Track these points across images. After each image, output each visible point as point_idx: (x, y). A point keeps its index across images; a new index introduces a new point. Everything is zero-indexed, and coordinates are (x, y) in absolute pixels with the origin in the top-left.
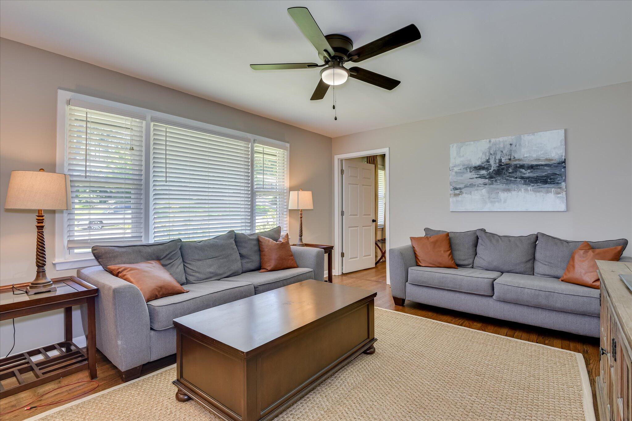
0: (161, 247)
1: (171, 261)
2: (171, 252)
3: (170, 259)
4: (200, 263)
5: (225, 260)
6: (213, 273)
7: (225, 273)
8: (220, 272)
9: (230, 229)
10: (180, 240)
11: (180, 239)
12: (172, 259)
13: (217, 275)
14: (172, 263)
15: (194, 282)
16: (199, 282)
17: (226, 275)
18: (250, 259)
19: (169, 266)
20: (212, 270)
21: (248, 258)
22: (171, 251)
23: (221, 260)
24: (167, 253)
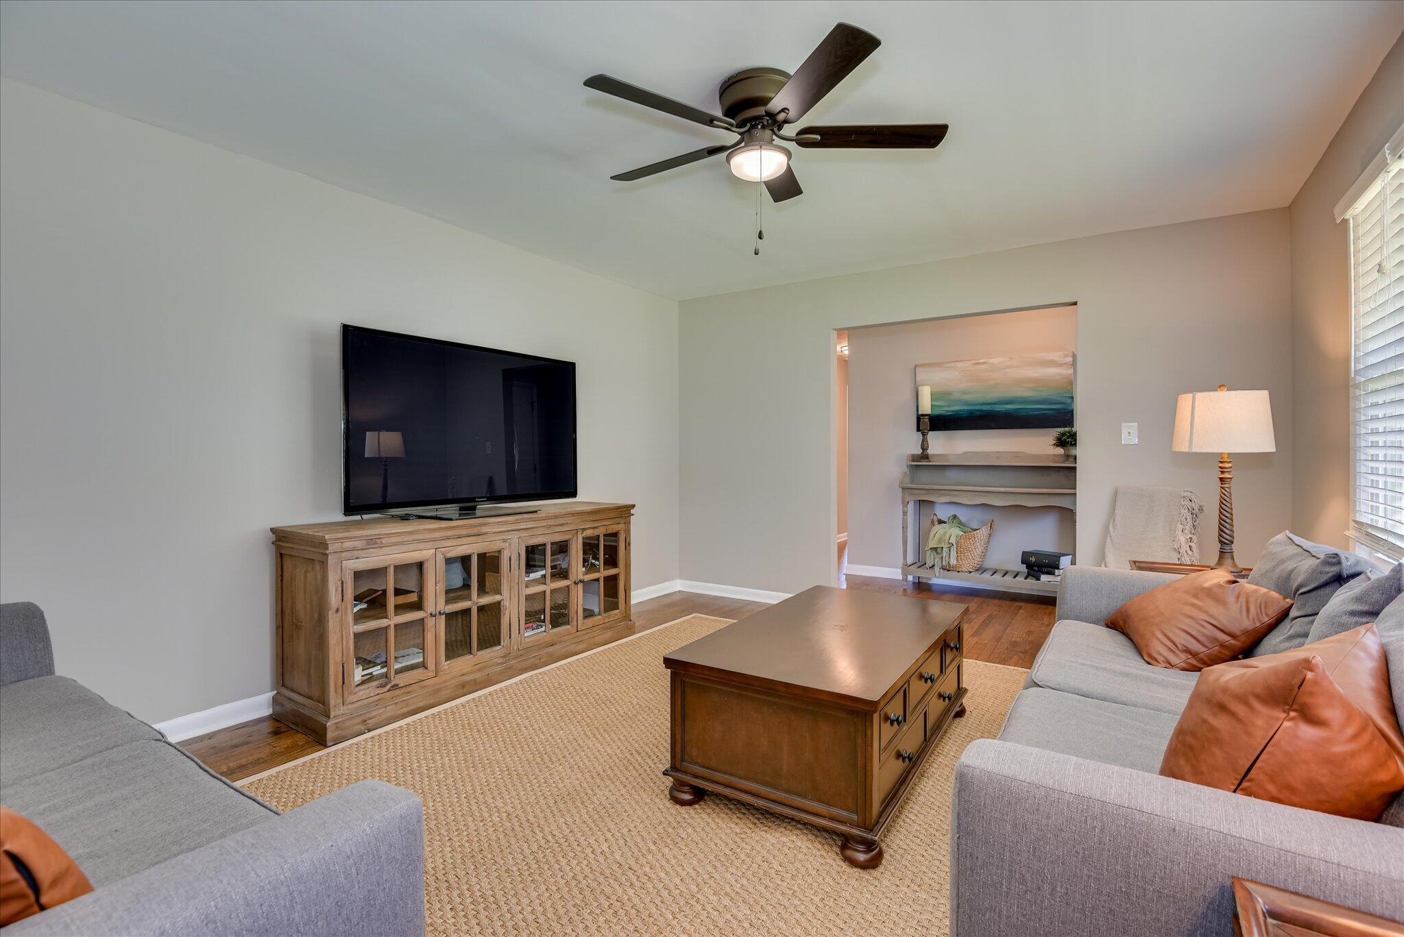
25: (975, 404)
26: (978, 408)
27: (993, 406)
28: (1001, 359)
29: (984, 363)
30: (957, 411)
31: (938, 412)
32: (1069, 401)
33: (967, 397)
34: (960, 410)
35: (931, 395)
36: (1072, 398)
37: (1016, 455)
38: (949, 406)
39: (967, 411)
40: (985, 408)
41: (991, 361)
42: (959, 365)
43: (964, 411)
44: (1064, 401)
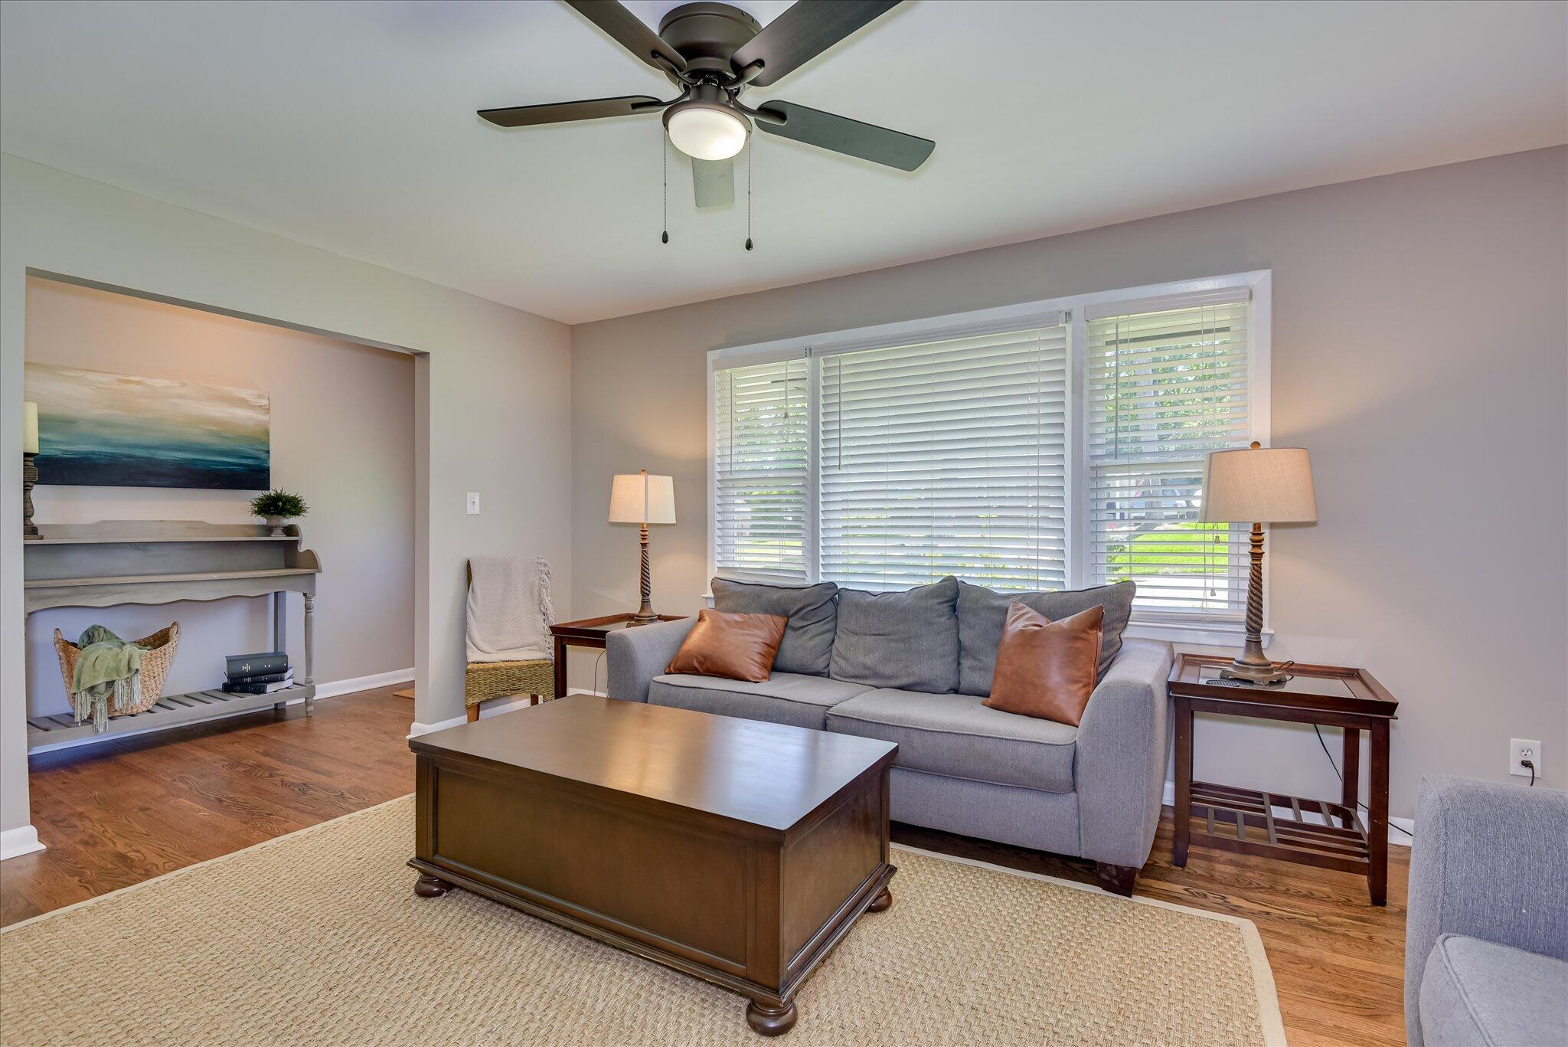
0: (796, 593)
1: (806, 623)
2: (808, 606)
3: (803, 618)
4: (854, 639)
5: (902, 645)
6: (868, 668)
7: (897, 677)
8: (887, 670)
9: (946, 574)
10: (833, 585)
11: (832, 583)
12: (807, 620)
13: (877, 675)
14: (806, 628)
15: (838, 678)
16: (841, 679)
17: (898, 683)
18: (979, 660)
19: (801, 631)
20: (869, 660)
21: (975, 658)
22: (806, 603)
23: (892, 644)
24: (800, 606)
25: (121, 446)
26: (126, 451)
27: (153, 451)
28: (166, 382)
29: (138, 383)
30: (86, 453)
31: (52, 451)
32: (264, 455)
33: (105, 432)
34: (93, 453)
35: (39, 420)
36: (268, 452)
37: (192, 525)
38: (69, 444)
39: (106, 454)
40: (139, 453)
41: (149, 382)
42: (90, 376)
43: (100, 453)
44: (259, 456)
